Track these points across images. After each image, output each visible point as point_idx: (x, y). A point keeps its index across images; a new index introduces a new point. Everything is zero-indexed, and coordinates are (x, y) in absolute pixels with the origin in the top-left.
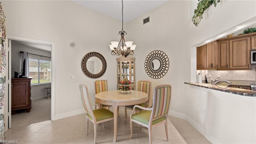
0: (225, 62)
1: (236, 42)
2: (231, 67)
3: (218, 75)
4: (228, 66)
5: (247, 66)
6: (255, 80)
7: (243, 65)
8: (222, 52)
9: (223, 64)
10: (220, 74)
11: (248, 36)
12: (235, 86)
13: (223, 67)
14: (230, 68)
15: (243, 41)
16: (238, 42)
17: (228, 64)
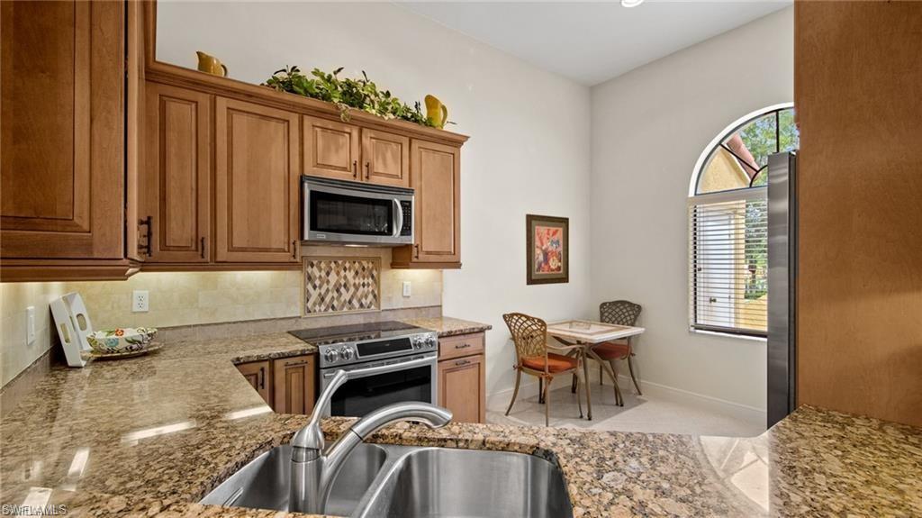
0: (191, 221)
1: (245, 118)
2: (223, 254)
3: (136, 302)
4: (208, 244)
5: (289, 251)
6: (299, 315)
7: (274, 246)
8: (172, 150)
9: (180, 230)
10: (147, 292)
11: (292, 108)
12: (253, 362)
13: (180, 248)
14: (219, 259)
15: (273, 123)
16: (254, 119)
17: (206, 231)
